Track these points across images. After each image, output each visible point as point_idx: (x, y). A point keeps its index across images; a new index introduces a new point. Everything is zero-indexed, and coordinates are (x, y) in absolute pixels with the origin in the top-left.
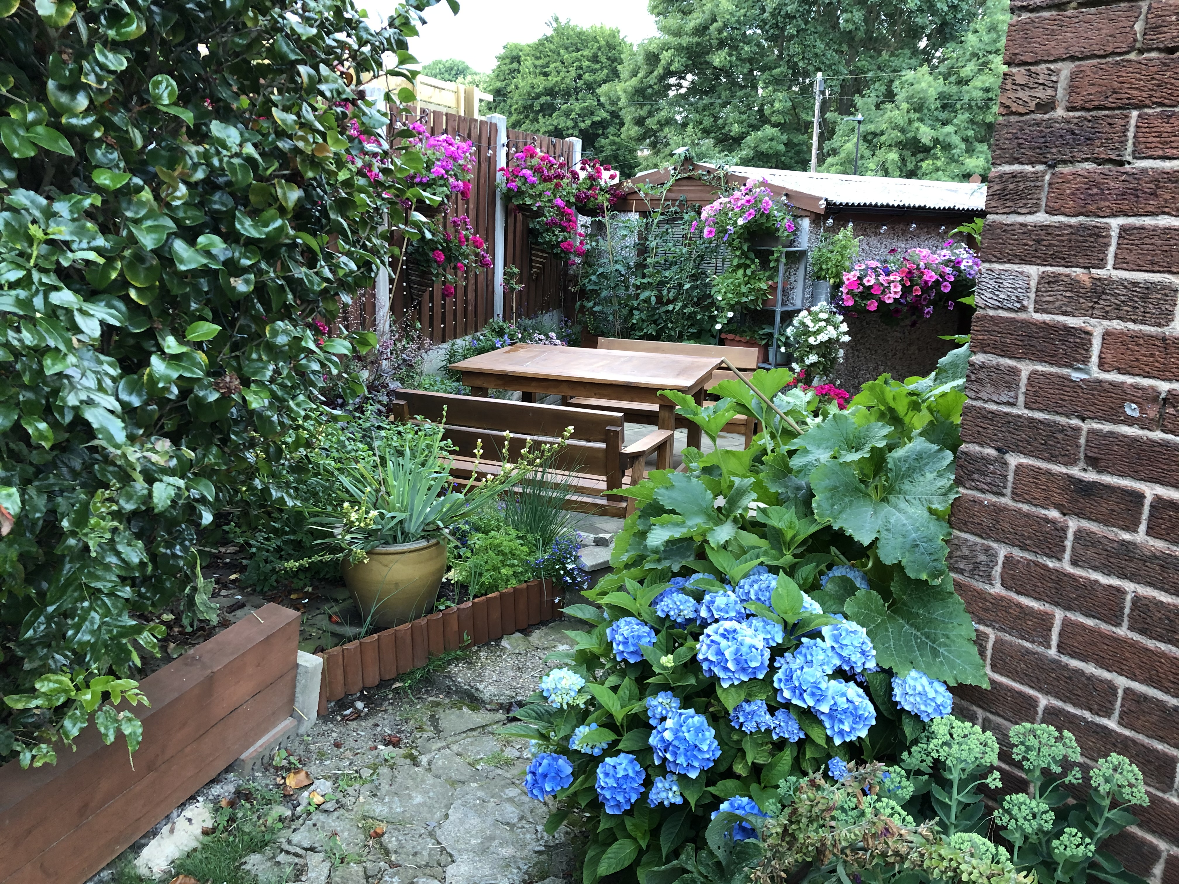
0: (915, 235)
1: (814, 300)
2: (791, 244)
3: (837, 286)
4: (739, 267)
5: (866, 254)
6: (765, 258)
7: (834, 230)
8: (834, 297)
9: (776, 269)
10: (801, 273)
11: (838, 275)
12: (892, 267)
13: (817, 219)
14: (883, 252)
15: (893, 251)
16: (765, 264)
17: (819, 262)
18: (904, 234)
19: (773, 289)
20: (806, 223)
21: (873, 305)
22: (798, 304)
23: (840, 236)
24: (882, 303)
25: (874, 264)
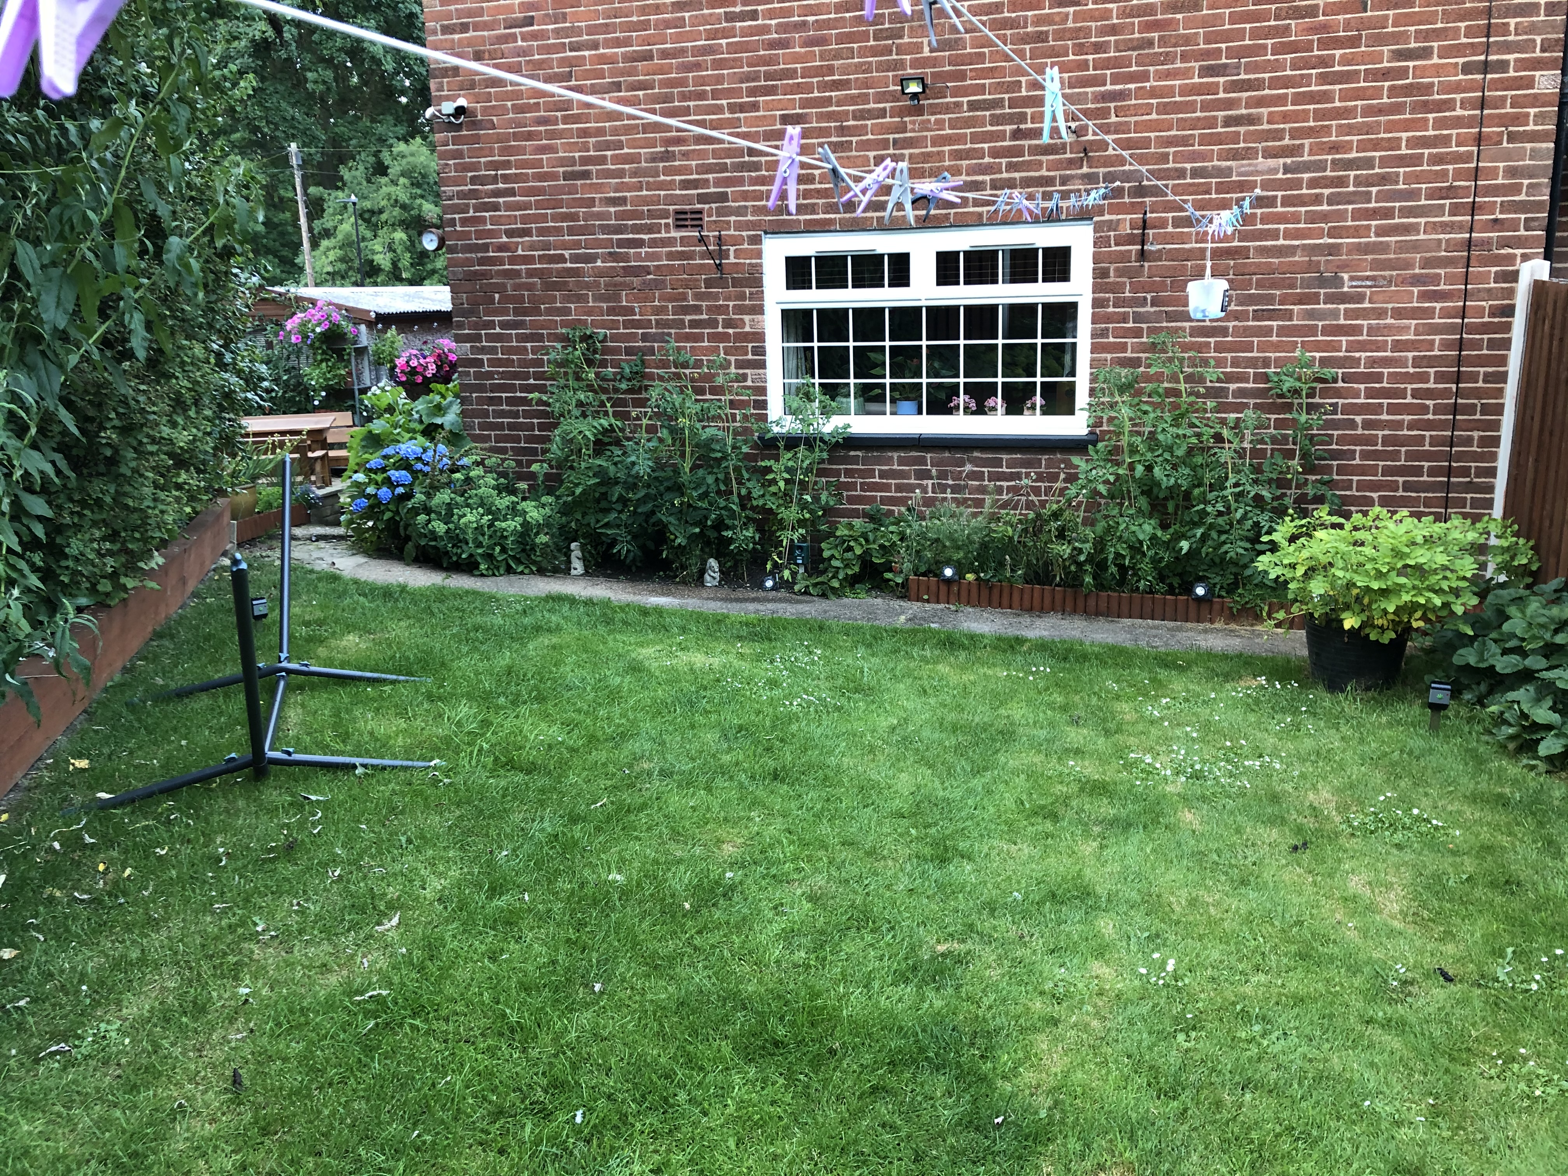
0: (438, 330)
1: (378, 380)
2: (355, 343)
3: (393, 369)
4: (322, 361)
5: (408, 345)
6: (340, 354)
7: (384, 331)
8: (392, 376)
9: (349, 361)
10: (366, 363)
11: (392, 361)
12: (427, 353)
13: (371, 325)
14: (419, 343)
15: (425, 343)
16: (341, 358)
17: (377, 353)
18: (430, 330)
19: (350, 374)
20: (363, 328)
21: (419, 379)
22: (368, 384)
23: (389, 335)
24: (425, 377)
25: (415, 352)
